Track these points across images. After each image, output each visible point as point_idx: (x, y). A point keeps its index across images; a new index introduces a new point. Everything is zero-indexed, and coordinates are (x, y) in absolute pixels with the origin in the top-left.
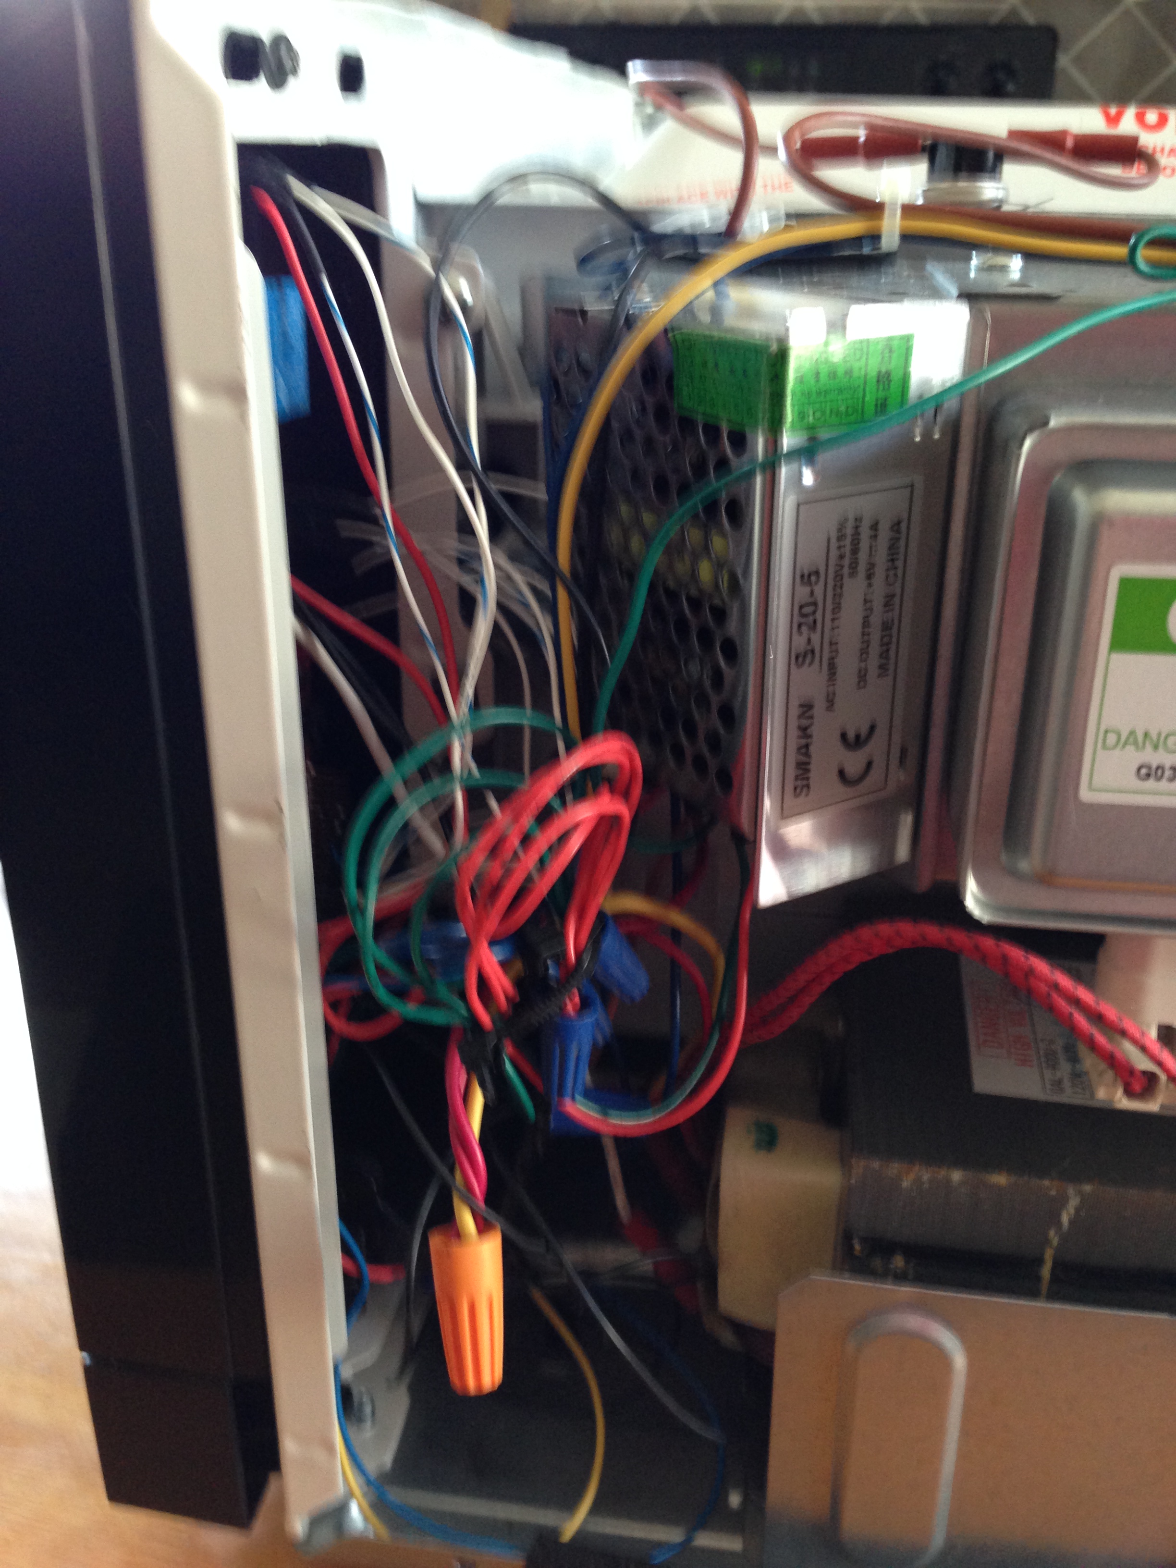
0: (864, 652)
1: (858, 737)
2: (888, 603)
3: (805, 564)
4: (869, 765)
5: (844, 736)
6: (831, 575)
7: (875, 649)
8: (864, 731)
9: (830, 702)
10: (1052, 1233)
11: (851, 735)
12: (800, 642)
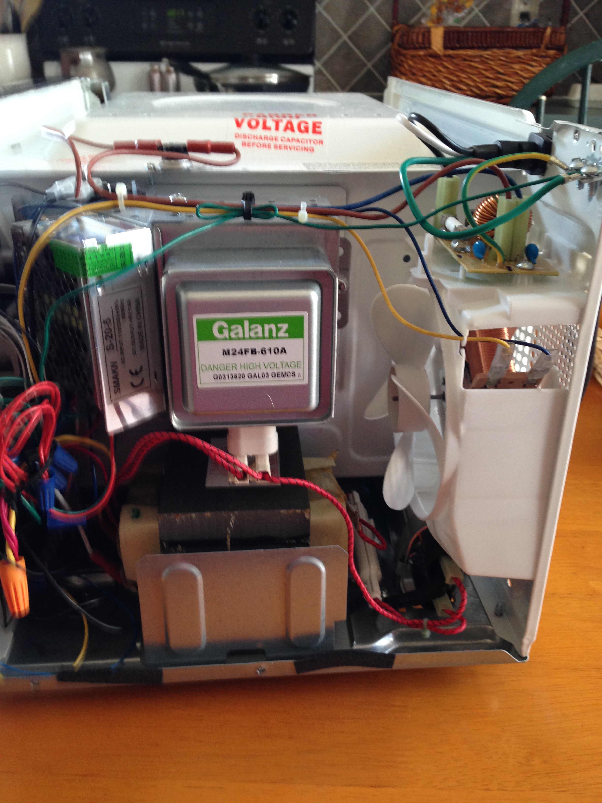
0: (133, 343)
1: (136, 371)
2: (139, 326)
3: (104, 318)
4: (143, 381)
5: (131, 373)
6: (115, 321)
7: (137, 341)
8: (138, 370)
9: (123, 362)
10: (228, 529)
11: (134, 371)
12: (108, 343)
